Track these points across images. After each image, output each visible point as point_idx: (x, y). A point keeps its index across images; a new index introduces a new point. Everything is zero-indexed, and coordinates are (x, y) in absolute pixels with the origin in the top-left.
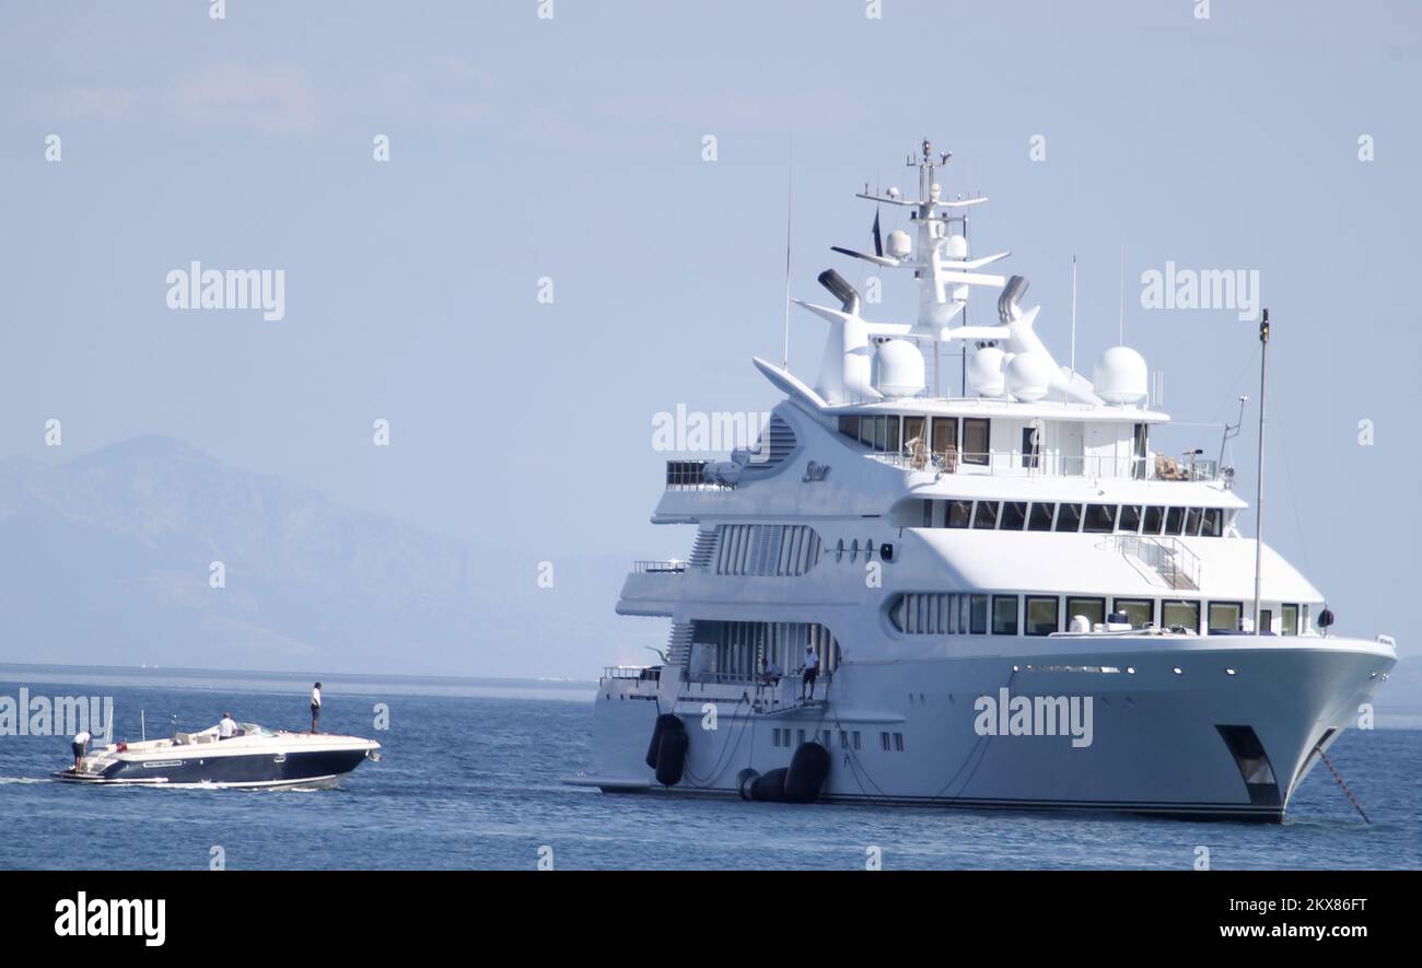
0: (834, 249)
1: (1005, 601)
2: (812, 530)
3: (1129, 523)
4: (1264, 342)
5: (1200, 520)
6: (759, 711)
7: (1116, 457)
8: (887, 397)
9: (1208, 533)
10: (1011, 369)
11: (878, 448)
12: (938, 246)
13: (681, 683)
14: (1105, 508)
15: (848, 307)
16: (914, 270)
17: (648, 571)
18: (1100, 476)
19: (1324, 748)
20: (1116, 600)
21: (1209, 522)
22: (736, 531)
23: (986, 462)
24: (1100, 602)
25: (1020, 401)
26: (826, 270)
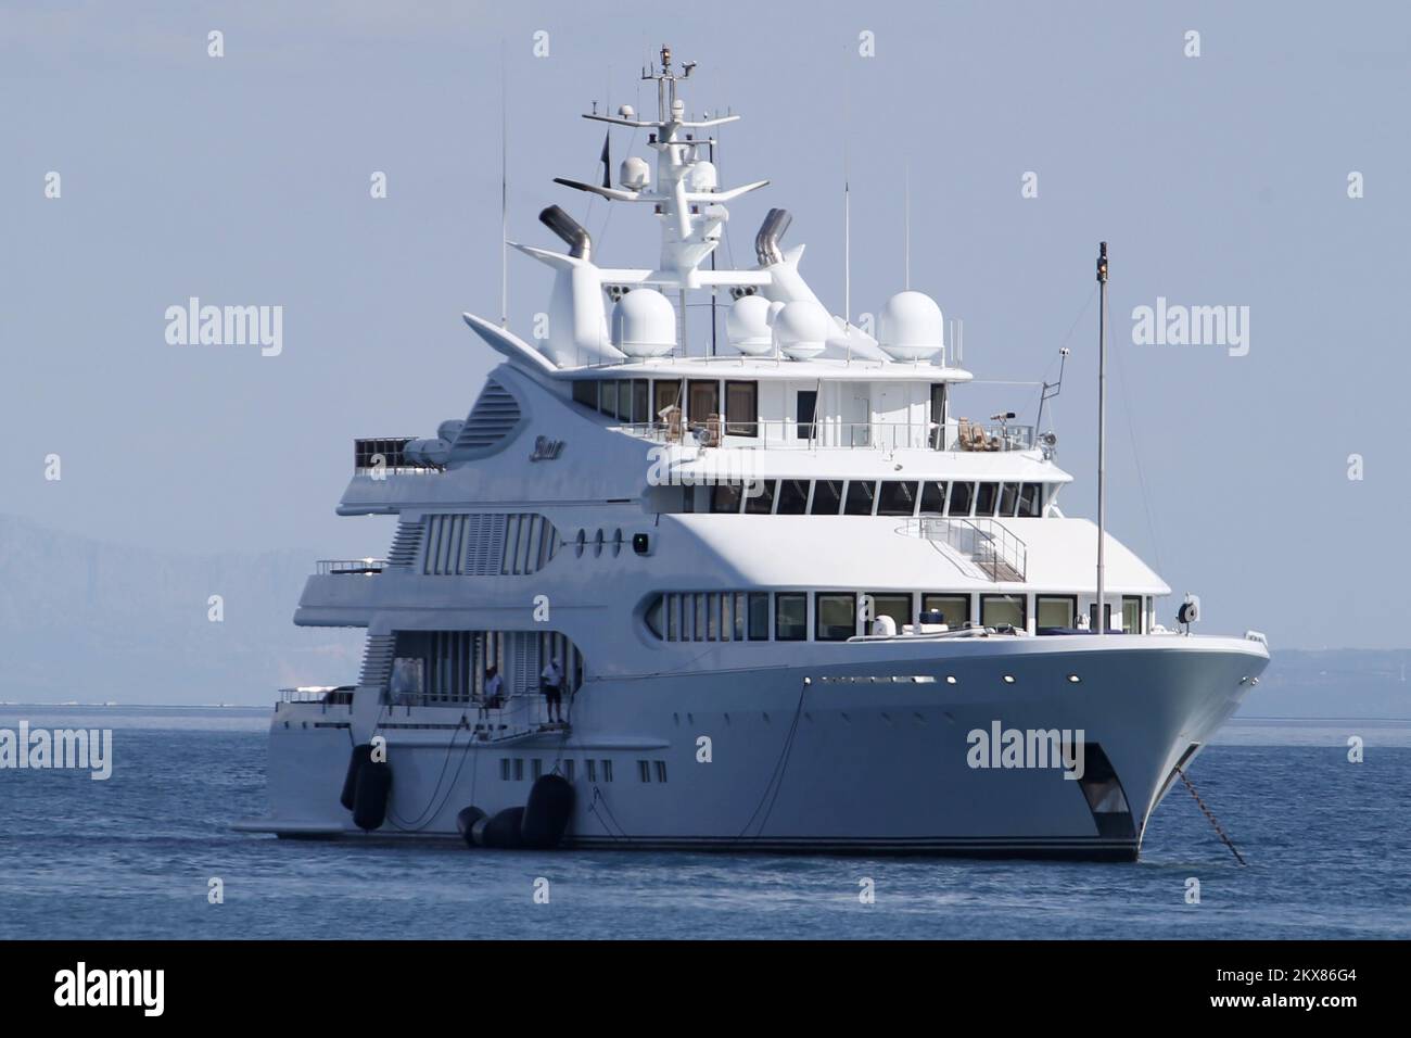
0: (558, 181)
1: (792, 599)
2: (544, 518)
3: (932, 503)
4: (1102, 283)
5: (1016, 498)
6: (484, 737)
7: (909, 423)
8: (631, 357)
9: (1024, 513)
10: (780, 321)
11: (624, 419)
12: (682, 177)
13: (381, 706)
14: (904, 486)
15: (576, 252)
16: (655, 204)
17: (333, 572)
18: (895, 447)
19: (1184, 768)
20: (925, 596)
21: (1026, 499)
22: (447, 523)
23: (755, 434)
24: (905, 599)
25: (792, 359)
26: (548, 206)
